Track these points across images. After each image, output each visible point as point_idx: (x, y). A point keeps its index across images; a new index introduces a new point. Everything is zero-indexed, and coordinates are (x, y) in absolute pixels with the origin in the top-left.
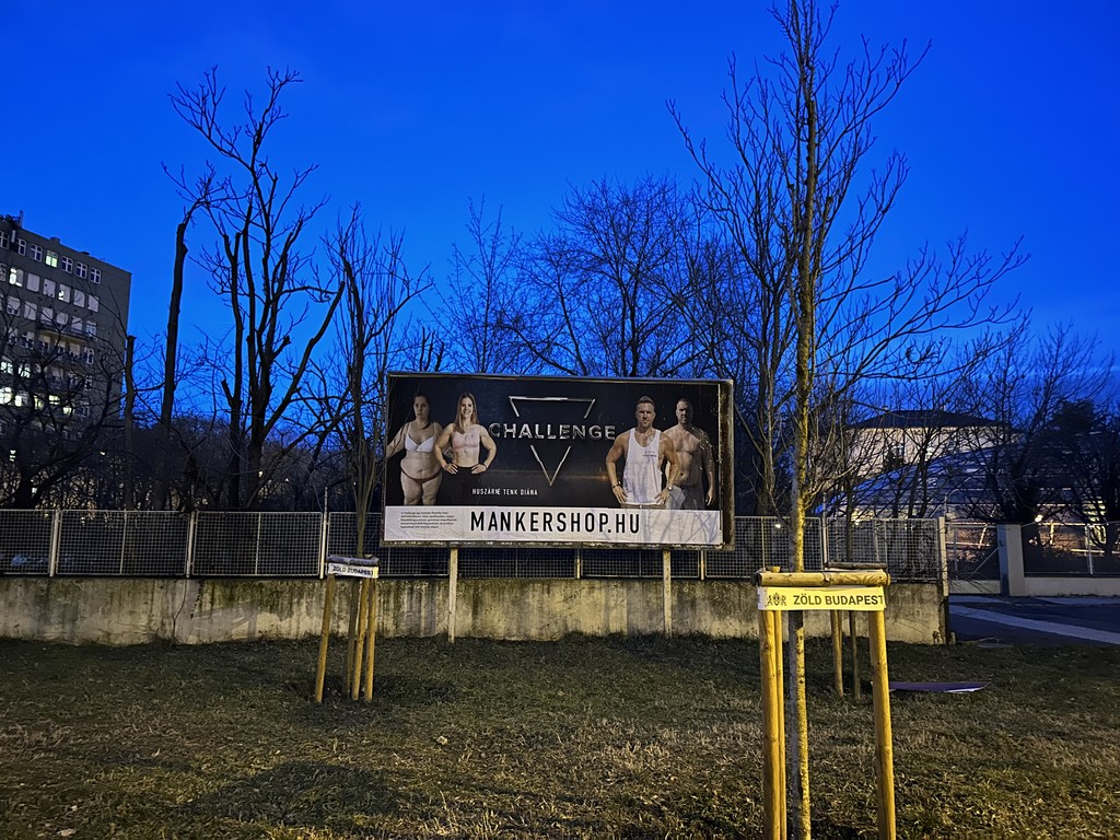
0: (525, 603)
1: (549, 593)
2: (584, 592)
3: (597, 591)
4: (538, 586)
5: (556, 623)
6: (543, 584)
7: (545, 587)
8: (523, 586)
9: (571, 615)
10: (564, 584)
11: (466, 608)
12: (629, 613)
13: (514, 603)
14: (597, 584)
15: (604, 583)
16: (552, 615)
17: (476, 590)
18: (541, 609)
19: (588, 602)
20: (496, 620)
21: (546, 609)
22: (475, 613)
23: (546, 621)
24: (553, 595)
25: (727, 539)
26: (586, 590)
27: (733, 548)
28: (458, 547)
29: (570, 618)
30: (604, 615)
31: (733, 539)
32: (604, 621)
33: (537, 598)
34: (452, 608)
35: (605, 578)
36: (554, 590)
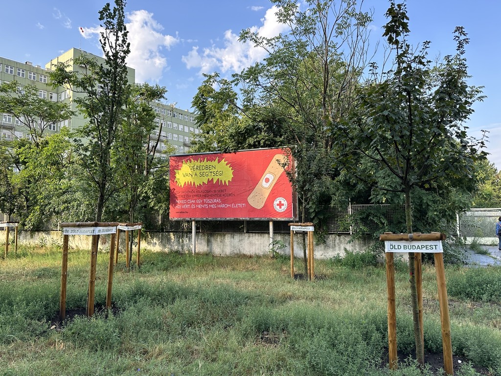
0: (225, 242)
1: (233, 238)
2: (246, 238)
3: (251, 238)
4: (229, 235)
5: (236, 250)
7: (232, 236)
8: (224, 236)
10: (239, 235)
11: (204, 243)
12: (264, 247)
13: (221, 242)
14: (251, 234)
15: (254, 234)
16: (234, 247)
17: (208, 237)
18: (231, 245)
19: (248, 242)
20: (215, 248)
22: (208, 245)
23: (233, 249)
24: (235, 239)
25: (295, 215)
26: (247, 237)
27: (297, 219)
28: (194, 220)
29: (241, 248)
30: (254, 247)
31: (298, 215)
32: (254, 250)
33: (229, 240)
34: (193, 243)
35: (255, 233)
36: (235, 237)
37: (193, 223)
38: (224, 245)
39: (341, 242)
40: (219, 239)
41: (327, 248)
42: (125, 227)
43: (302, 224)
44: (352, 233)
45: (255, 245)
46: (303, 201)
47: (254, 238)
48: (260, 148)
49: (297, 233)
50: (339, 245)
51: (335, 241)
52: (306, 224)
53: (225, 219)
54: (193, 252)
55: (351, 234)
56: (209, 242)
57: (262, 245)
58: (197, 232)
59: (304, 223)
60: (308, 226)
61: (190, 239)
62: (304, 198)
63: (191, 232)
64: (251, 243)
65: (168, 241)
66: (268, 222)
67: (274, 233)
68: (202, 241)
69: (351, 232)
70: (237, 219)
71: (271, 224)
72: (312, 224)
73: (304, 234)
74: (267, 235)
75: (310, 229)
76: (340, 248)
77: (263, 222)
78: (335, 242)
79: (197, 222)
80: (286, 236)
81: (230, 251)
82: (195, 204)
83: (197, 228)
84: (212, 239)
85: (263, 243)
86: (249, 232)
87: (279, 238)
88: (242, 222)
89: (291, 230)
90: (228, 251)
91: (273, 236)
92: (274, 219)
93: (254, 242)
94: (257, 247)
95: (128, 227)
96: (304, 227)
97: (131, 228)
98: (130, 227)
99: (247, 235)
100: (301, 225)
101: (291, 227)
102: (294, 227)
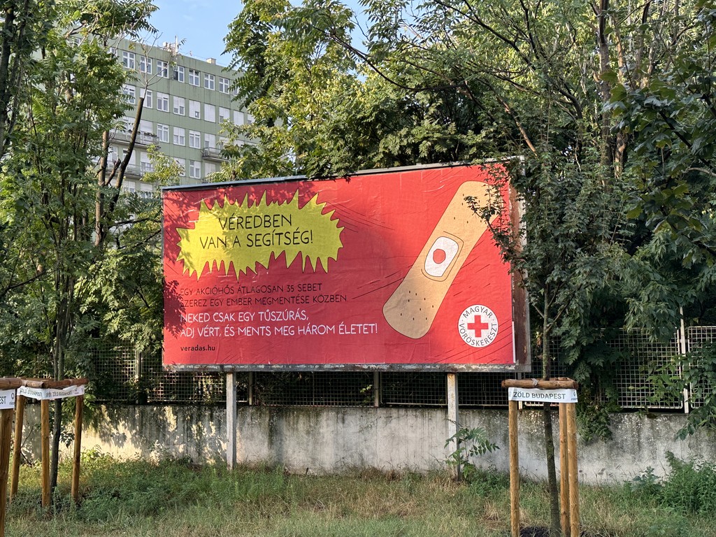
0: (319, 433)
1: (343, 422)
2: (381, 422)
3: (394, 421)
4: (332, 414)
5: (352, 456)
6: (337, 413)
7: (340, 415)
8: (318, 415)
9: (367, 448)
10: (359, 413)
11: (260, 436)
12: (431, 447)
13: (308, 433)
14: (394, 412)
15: (402, 412)
16: (346, 448)
17: (271, 417)
18: (336, 442)
19: (386, 433)
20: (290, 452)
21: (341, 441)
22: (271, 443)
23: (342, 454)
24: (349, 425)
25: (521, 357)
26: (383, 419)
27: (528, 368)
28: (232, 372)
29: (366, 453)
30: (403, 449)
31: (529, 358)
32: (403, 456)
33: (331, 428)
34: (229, 435)
35: (406, 407)
36: (349, 419)
37: (230, 378)
38: (316, 442)
39: (656, 435)
40: (302, 424)
41: (615, 452)
42: (39, 390)
43: (543, 382)
44: (690, 409)
45: (407, 441)
46: (545, 316)
47: (402, 423)
48: (419, 166)
49: (527, 408)
50: (651, 444)
51: (639, 431)
52: (553, 381)
53: (320, 368)
54: (230, 461)
55: (687, 411)
56: (273, 434)
57: (426, 444)
58: (239, 406)
59: (547, 379)
60: (559, 387)
61: (220, 425)
62: (546, 306)
63: (223, 405)
64: (392, 436)
65: (158, 430)
66: (442, 377)
67: (460, 408)
68: (256, 431)
69: (686, 405)
70: (354, 367)
71: (451, 383)
72: (570, 382)
73: (549, 411)
74: (439, 415)
75: (566, 397)
76: (654, 452)
77: (428, 375)
78: (639, 436)
79: (239, 376)
80: (495, 415)
81: (333, 460)
82: (236, 324)
83: (241, 394)
84: (283, 425)
85: (430, 437)
86: (387, 406)
87: (474, 422)
88: (368, 376)
89: (510, 398)
90: (328, 458)
91: (459, 416)
92: (462, 367)
93: (402, 433)
94: (411, 448)
95: (49, 390)
96: (547, 392)
97: (55, 394)
98: (52, 391)
99: (382, 413)
100: (538, 386)
101: (511, 391)
102: (519, 390)
